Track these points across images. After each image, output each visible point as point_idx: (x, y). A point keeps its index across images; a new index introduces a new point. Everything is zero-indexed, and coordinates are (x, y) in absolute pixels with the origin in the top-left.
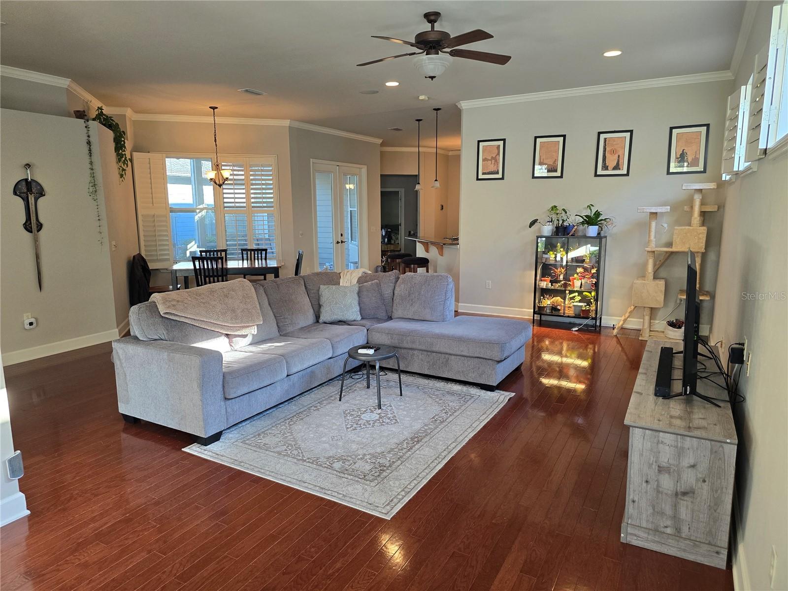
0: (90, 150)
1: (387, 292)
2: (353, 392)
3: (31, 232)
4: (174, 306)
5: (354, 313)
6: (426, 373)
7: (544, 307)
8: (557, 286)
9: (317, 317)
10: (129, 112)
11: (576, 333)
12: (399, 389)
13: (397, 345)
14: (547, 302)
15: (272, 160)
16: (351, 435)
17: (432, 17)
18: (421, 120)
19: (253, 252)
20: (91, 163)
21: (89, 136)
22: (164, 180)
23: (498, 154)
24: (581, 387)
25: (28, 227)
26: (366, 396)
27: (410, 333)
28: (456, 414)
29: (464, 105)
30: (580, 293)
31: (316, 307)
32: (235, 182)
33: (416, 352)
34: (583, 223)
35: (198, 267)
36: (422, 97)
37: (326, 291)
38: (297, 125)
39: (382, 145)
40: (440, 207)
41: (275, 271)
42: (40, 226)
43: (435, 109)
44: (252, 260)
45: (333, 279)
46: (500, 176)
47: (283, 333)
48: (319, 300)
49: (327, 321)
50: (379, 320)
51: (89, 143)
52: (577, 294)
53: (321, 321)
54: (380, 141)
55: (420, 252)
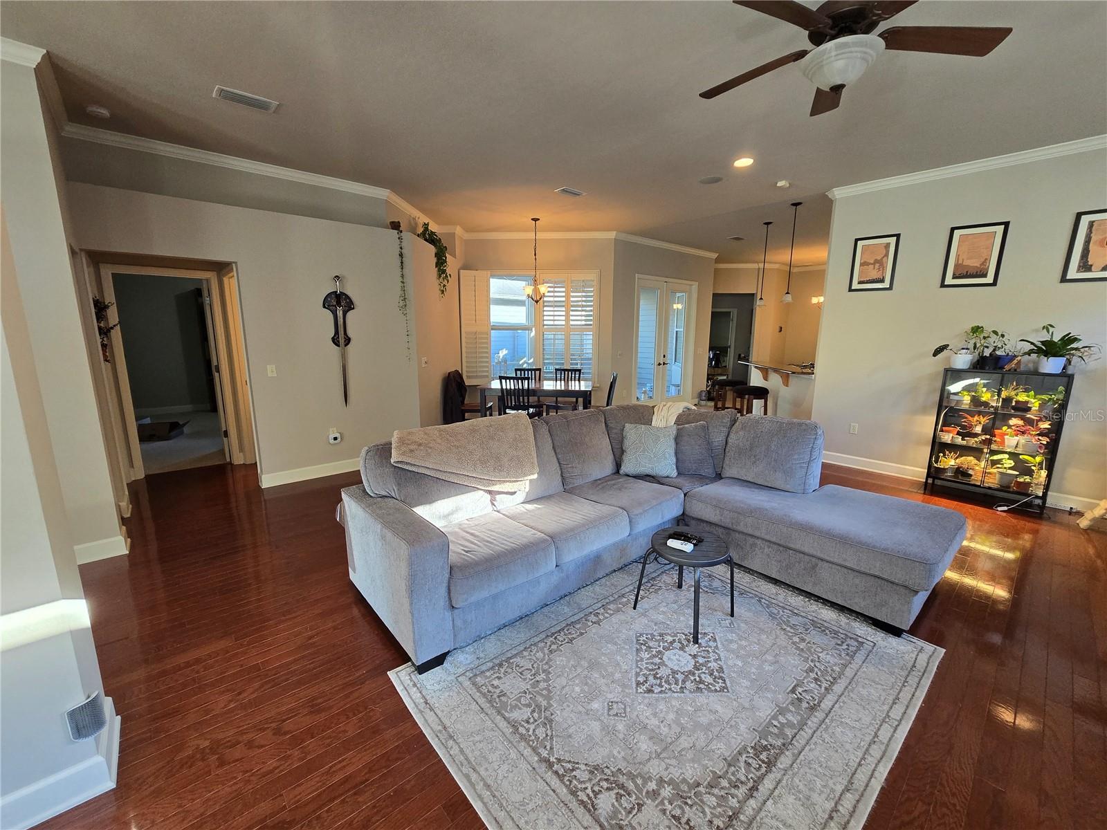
0: (402, 263)
1: (718, 439)
2: (656, 592)
3: (339, 346)
5: (667, 467)
6: (773, 576)
7: (944, 469)
8: (972, 442)
9: (618, 466)
10: (458, 230)
11: (1004, 514)
12: (729, 599)
13: (730, 526)
14: (949, 462)
15: (592, 276)
18: (770, 223)
19: (566, 372)
20: (402, 276)
21: (401, 248)
22: (488, 301)
23: (887, 255)
24: (1000, 592)
25: (335, 341)
26: (675, 606)
27: (753, 512)
29: (838, 193)
30: (1013, 456)
31: (618, 453)
32: (556, 304)
33: (759, 542)
34: (1030, 353)
35: (504, 387)
36: (780, 184)
37: (632, 432)
38: (623, 237)
39: (717, 261)
40: (778, 329)
41: (586, 396)
42: (348, 341)
43: (793, 205)
44: (567, 381)
45: (643, 415)
46: (886, 284)
47: (568, 488)
48: (622, 442)
49: (630, 473)
50: (703, 479)
51: (401, 255)
52: (1006, 456)
53: (621, 472)
54: (715, 256)
55: (756, 379)
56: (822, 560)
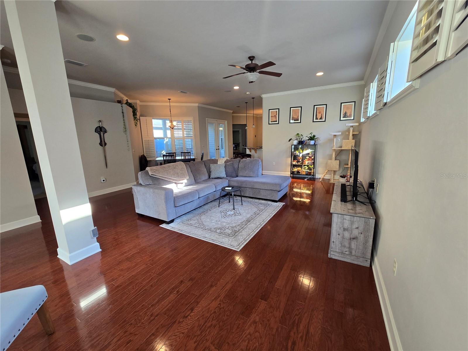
0: (123, 115)
1: (236, 166)
2: (224, 204)
3: (102, 146)
4: (155, 172)
5: (223, 175)
6: (251, 196)
7: (294, 171)
8: (299, 163)
9: (209, 176)
10: (138, 102)
11: (306, 181)
12: (241, 203)
13: (240, 186)
14: (295, 170)
15: (191, 119)
16: (223, 220)
17: (251, 58)
18: (247, 103)
19: (185, 153)
20: (124, 120)
21: (123, 110)
22: (152, 128)
23: (277, 114)
24: (308, 201)
25: (101, 144)
26: (229, 205)
27: (245, 181)
28: (263, 211)
29: (264, 96)
30: (308, 166)
31: (209, 173)
32: (179, 129)
33: (247, 189)
34: (309, 140)
35: (165, 159)
36: (247, 93)
37: (212, 166)
38: (201, 105)
39: (233, 113)
40: (255, 136)
41: (194, 160)
42: (105, 144)
43: (252, 98)
44: (185, 157)
45: (215, 162)
46: (277, 122)
47: (196, 182)
48: (210, 169)
49: (213, 178)
50: (233, 177)
51: (123, 112)
52: (306, 166)
53: (211, 178)
54: (232, 111)
55: (248, 152)
56: (261, 189)
